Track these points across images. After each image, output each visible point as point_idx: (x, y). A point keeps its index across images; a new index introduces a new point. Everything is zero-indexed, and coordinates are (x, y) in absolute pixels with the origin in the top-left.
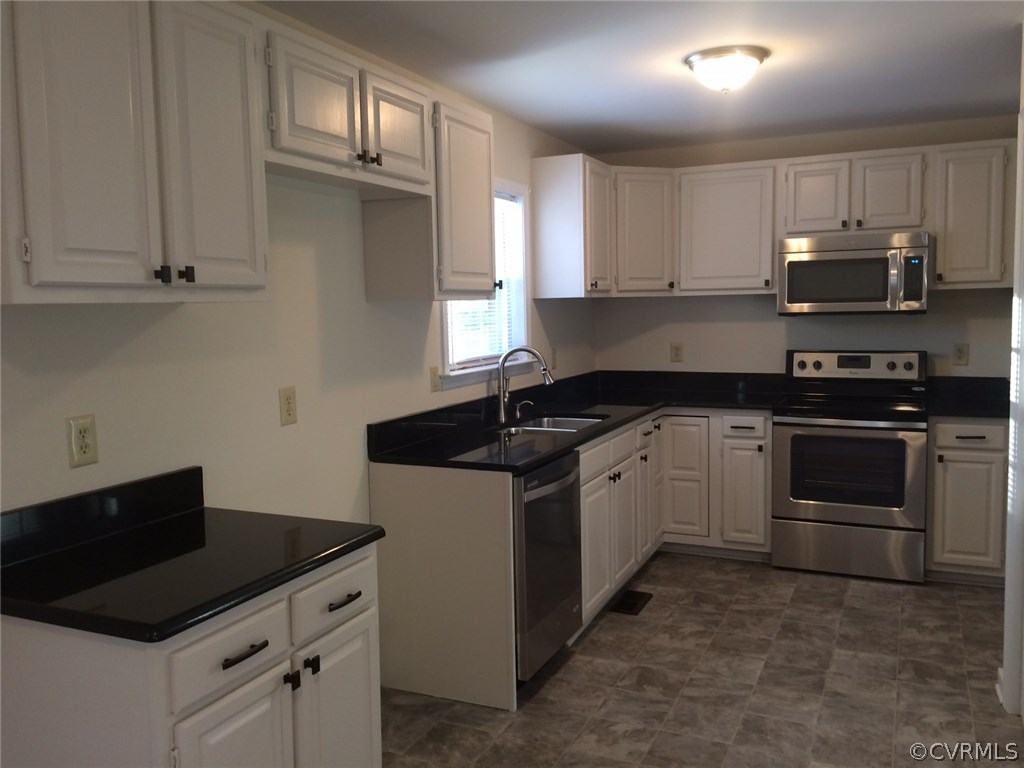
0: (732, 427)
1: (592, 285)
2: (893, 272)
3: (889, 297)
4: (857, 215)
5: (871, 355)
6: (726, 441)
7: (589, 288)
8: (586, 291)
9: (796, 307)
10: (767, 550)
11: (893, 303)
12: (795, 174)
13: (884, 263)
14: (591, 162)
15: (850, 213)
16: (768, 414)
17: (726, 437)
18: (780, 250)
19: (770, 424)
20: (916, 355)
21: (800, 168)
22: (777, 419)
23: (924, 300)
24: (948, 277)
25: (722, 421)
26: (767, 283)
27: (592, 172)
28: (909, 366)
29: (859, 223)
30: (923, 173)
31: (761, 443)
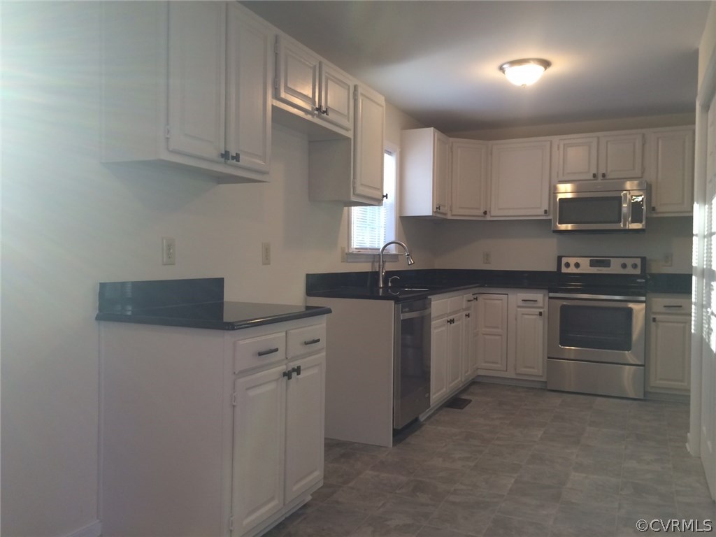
0: (523, 300)
1: (437, 208)
2: (625, 205)
3: (622, 220)
4: (602, 171)
5: (611, 259)
6: (519, 309)
7: (435, 210)
8: (433, 212)
9: (563, 227)
10: (543, 379)
11: (625, 225)
12: (564, 145)
13: (619, 200)
14: (438, 133)
15: (598, 170)
16: (546, 292)
17: (519, 307)
18: (553, 191)
19: (547, 298)
20: (639, 259)
21: (566, 142)
22: (551, 295)
23: (644, 223)
24: (659, 209)
25: (517, 297)
26: (546, 211)
27: (439, 140)
28: (635, 266)
29: (604, 175)
30: (643, 145)
31: (541, 310)
